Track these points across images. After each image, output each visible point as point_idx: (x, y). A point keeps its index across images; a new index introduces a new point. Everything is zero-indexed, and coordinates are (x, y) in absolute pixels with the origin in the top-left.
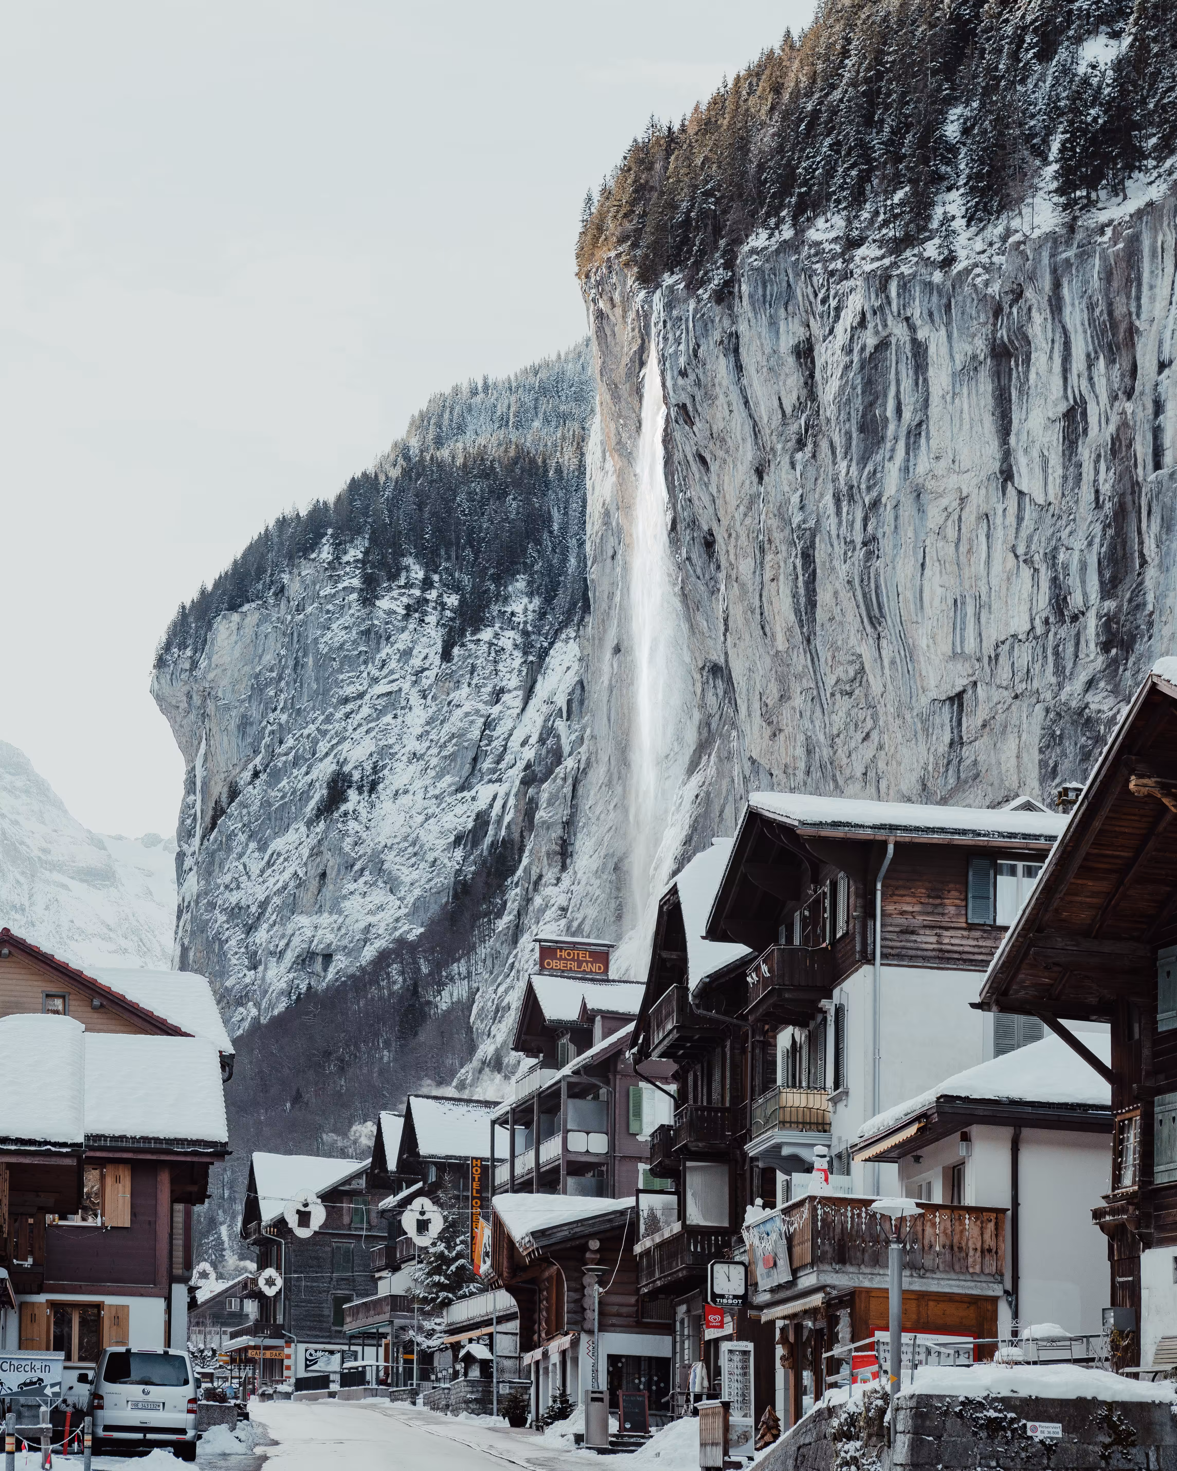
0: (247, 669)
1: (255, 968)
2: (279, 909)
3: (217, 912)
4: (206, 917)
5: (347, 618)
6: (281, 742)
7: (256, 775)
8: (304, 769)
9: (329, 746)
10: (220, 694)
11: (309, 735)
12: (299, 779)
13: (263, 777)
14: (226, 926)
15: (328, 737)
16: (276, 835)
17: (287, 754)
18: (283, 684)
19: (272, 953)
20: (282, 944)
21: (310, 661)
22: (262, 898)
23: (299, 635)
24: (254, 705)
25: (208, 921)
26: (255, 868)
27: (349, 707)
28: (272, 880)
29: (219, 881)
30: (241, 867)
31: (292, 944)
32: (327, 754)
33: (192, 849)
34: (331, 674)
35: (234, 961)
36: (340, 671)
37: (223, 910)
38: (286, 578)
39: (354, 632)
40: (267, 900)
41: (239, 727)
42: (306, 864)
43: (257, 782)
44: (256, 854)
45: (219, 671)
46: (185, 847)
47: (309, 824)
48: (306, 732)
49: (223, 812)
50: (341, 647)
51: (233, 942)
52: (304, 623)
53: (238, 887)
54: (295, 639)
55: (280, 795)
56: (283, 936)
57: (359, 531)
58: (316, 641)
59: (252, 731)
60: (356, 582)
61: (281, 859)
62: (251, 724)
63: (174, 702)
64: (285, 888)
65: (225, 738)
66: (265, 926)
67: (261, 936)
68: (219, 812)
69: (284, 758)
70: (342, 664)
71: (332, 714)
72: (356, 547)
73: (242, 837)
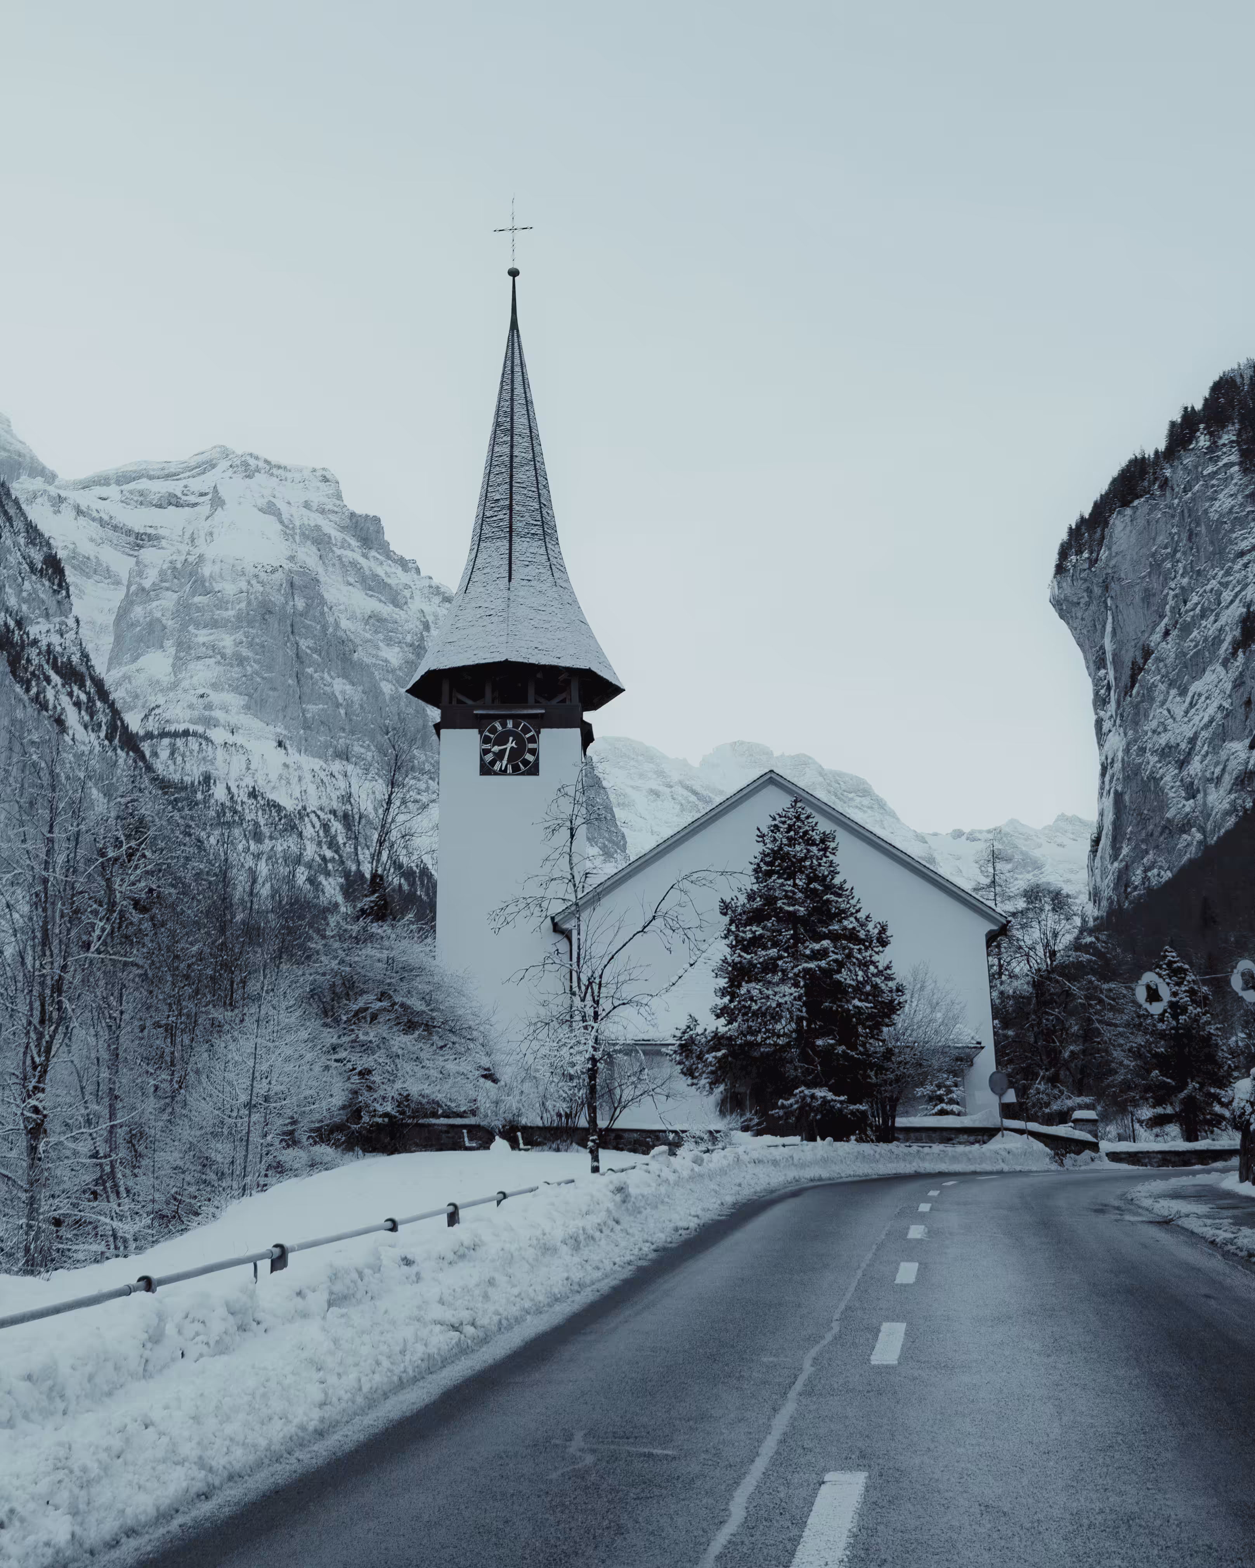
0: (1144, 551)
1: (1194, 797)
2: (1211, 741)
3: (1148, 754)
4: (1138, 760)
5: (1232, 487)
6: (1185, 602)
7: (1167, 633)
8: (1212, 618)
9: (1233, 594)
10: (1123, 576)
11: (1212, 589)
12: (1209, 626)
13: (1174, 633)
14: (1159, 765)
15: (1230, 587)
16: (1194, 678)
17: (1193, 609)
18: (1178, 555)
19: (1210, 780)
20: (1218, 770)
21: (1203, 529)
22: (1190, 734)
23: (1190, 510)
24: (1154, 579)
25: (1141, 764)
26: (1179, 711)
27: (1246, 559)
28: (1197, 719)
29: (1145, 728)
30: (1165, 713)
31: (1229, 768)
32: (1232, 602)
33: (1109, 714)
34: (1225, 535)
35: (1171, 795)
36: (1232, 531)
37: (1154, 752)
38: (1168, 473)
39: (1240, 497)
40: (1196, 736)
41: (1143, 600)
42: (1230, 696)
43: (1169, 638)
44: (1178, 699)
45: (1119, 557)
46: (1102, 713)
47: (1225, 664)
48: (1208, 587)
49: (1141, 669)
50: (1230, 511)
51: (1167, 778)
52: (1193, 499)
53: (1165, 730)
54: (1186, 514)
55: (1192, 644)
56: (1217, 764)
57: (1229, 420)
58: (1206, 512)
59: (1156, 600)
60: (1234, 458)
61: (1203, 698)
62: (1154, 595)
63: (1075, 600)
64: (1211, 721)
65: (1132, 611)
66: (1197, 758)
67: (1195, 767)
68: (1137, 670)
69: (1191, 613)
70: (1233, 526)
71: (1231, 568)
72: (1228, 432)
73: (1162, 687)
